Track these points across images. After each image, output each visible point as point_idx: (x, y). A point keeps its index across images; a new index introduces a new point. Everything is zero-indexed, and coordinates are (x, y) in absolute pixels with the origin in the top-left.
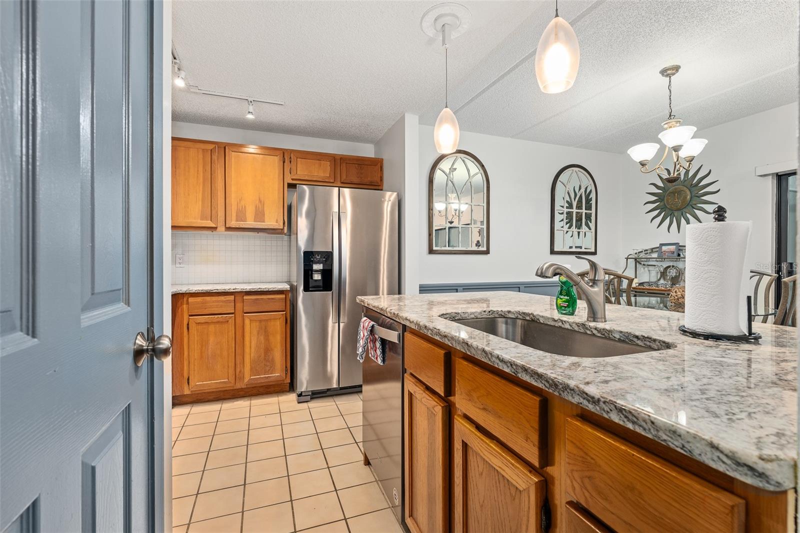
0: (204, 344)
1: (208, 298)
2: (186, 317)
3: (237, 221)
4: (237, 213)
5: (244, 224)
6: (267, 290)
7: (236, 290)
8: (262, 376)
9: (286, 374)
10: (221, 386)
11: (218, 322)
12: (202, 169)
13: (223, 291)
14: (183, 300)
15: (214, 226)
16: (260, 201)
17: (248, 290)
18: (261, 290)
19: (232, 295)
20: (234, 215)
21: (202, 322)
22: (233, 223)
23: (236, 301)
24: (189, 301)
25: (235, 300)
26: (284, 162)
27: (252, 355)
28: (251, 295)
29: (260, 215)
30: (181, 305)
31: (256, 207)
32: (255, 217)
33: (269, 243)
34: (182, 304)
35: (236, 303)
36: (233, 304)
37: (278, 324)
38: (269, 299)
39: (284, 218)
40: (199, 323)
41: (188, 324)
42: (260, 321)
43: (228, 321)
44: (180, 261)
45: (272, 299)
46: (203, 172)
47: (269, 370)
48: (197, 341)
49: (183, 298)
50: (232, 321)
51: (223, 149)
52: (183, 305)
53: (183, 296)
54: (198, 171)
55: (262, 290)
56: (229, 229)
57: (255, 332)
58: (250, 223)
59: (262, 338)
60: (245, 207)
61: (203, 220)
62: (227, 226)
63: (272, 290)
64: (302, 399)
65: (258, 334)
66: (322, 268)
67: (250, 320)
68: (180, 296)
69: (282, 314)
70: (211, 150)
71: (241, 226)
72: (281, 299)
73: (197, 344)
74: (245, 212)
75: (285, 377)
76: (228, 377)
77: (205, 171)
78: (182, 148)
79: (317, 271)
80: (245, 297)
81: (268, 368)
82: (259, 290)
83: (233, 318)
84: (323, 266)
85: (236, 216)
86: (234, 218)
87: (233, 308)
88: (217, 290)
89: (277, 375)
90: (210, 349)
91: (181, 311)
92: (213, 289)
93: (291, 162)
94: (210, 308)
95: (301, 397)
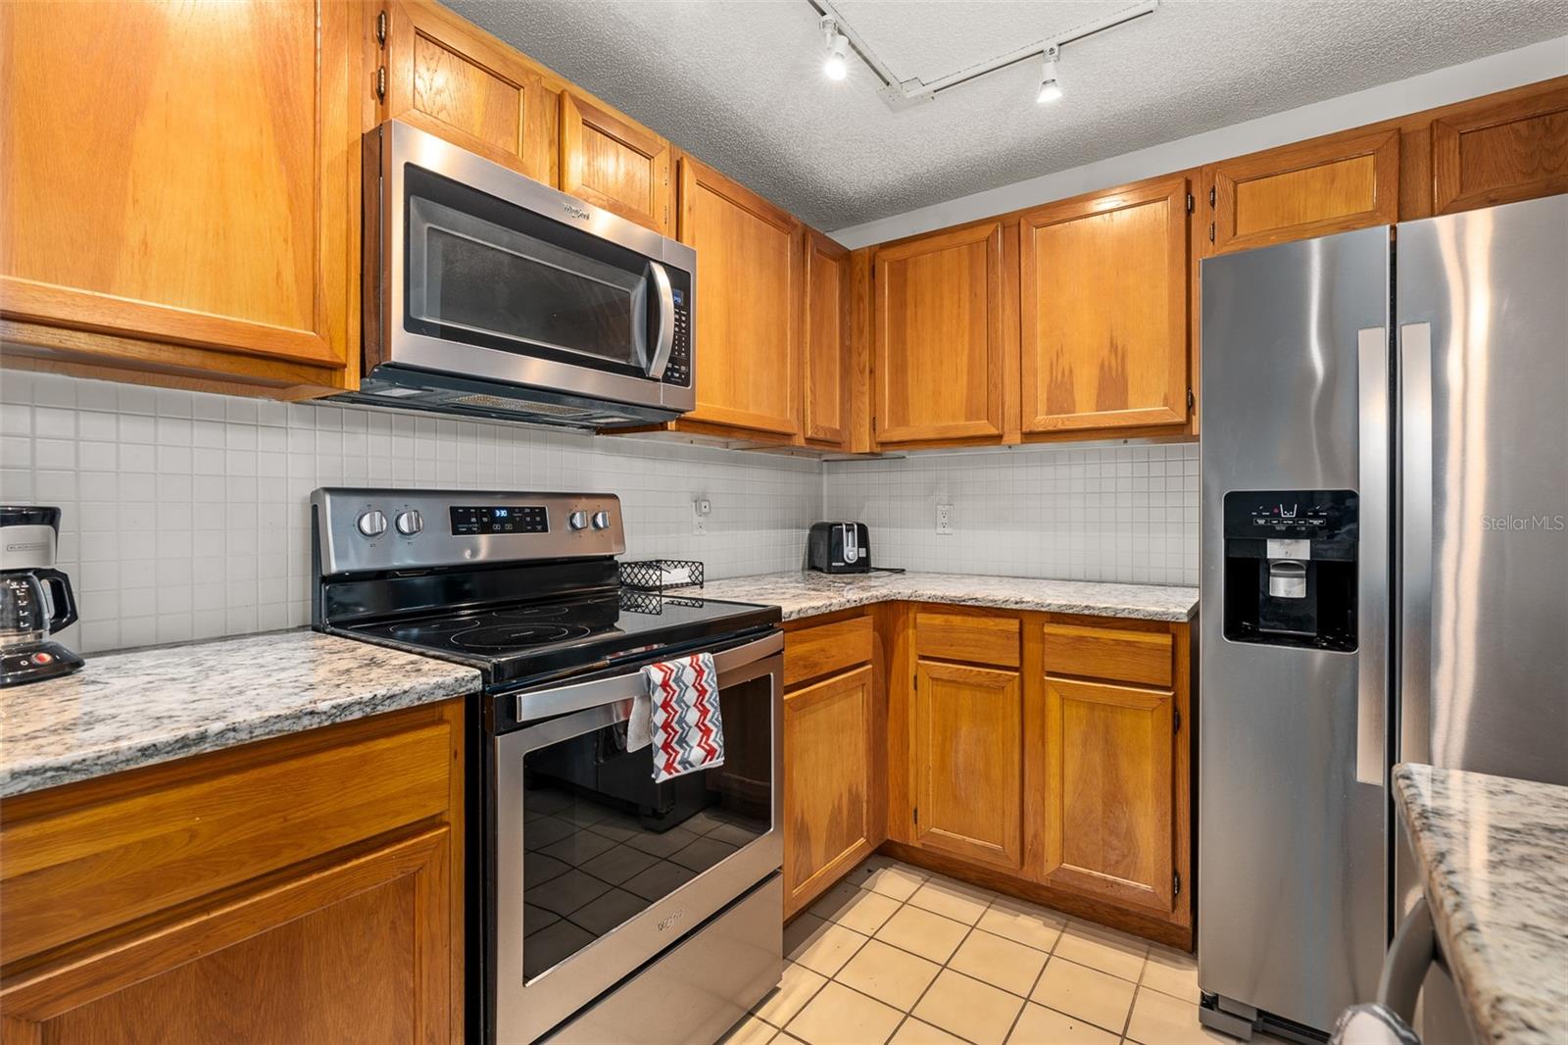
0: (948, 734)
1: (957, 620)
2: (913, 658)
3: (1050, 412)
4: (1049, 392)
5: (1068, 419)
6: (1111, 614)
7: (1023, 606)
8: (1095, 873)
9: (1174, 896)
10: (986, 857)
11: (980, 686)
12: (968, 293)
13: (990, 604)
14: (908, 618)
15: (993, 431)
16: (1113, 347)
17: (1053, 609)
18: (1091, 612)
19: (1016, 618)
20: (1042, 396)
21: (945, 677)
22: (1042, 420)
23: (1025, 635)
24: (918, 620)
25: (1021, 633)
26: (1189, 212)
27: (1067, 801)
28: (1065, 623)
29: (1113, 386)
30: (904, 629)
31: (1102, 367)
32: (1099, 396)
33: (1157, 469)
34: (905, 627)
35: (1025, 642)
36: (1017, 643)
37: (1150, 729)
38: (1117, 642)
39: (1189, 387)
40: (937, 679)
41: (916, 678)
42: (1092, 706)
43: (1003, 688)
44: (945, 520)
45: (1129, 643)
46: (971, 302)
47: (1117, 862)
48: (934, 724)
49: (908, 613)
50: (1013, 690)
51: (1015, 229)
52: (908, 627)
53: (908, 608)
54: (959, 299)
55: (1096, 613)
56: (1030, 436)
57: (1075, 733)
58: (1086, 414)
59: (1097, 758)
60: (1071, 371)
61: (970, 420)
62: (1024, 430)
63: (1125, 615)
64: (1214, 1016)
65: (1084, 744)
66: (1308, 557)
67: (1063, 699)
68: (901, 606)
69: (1163, 699)
70: (987, 241)
71: (1060, 427)
72: (1157, 649)
73: (934, 730)
74: (1072, 384)
75: (1169, 905)
76: (1003, 840)
77: (974, 294)
78: (929, 255)
79: (1285, 566)
80: (1049, 629)
81: (1113, 857)
82: (1087, 612)
83: (1017, 682)
84: (1313, 552)
85: (1048, 399)
86: (1042, 406)
87: (1018, 655)
88: (976, 599)
89: (1143, 886)
90: (961, 753)
91: (904, 643)
92: (966, 597)
93: (1213, 204)
94: (960, 645)
95: (1215, 1013)
